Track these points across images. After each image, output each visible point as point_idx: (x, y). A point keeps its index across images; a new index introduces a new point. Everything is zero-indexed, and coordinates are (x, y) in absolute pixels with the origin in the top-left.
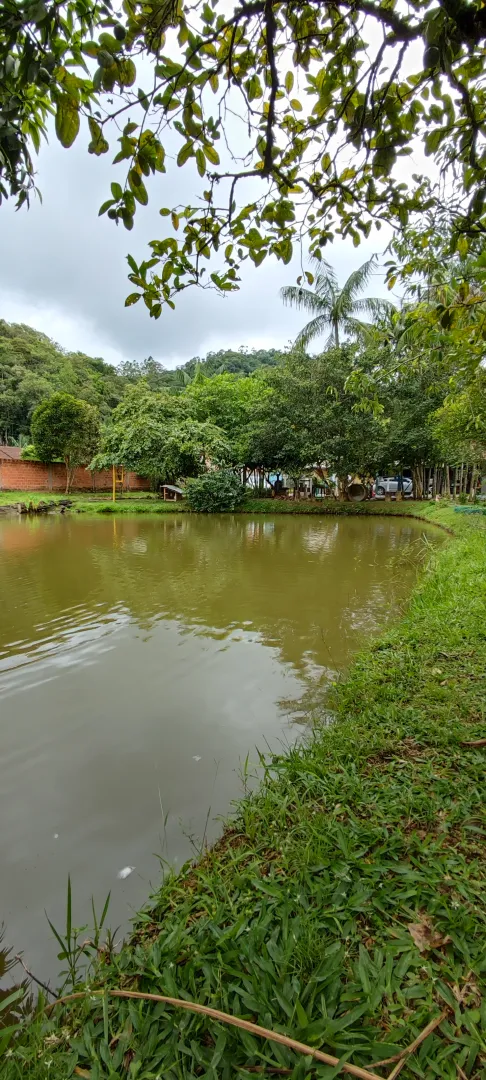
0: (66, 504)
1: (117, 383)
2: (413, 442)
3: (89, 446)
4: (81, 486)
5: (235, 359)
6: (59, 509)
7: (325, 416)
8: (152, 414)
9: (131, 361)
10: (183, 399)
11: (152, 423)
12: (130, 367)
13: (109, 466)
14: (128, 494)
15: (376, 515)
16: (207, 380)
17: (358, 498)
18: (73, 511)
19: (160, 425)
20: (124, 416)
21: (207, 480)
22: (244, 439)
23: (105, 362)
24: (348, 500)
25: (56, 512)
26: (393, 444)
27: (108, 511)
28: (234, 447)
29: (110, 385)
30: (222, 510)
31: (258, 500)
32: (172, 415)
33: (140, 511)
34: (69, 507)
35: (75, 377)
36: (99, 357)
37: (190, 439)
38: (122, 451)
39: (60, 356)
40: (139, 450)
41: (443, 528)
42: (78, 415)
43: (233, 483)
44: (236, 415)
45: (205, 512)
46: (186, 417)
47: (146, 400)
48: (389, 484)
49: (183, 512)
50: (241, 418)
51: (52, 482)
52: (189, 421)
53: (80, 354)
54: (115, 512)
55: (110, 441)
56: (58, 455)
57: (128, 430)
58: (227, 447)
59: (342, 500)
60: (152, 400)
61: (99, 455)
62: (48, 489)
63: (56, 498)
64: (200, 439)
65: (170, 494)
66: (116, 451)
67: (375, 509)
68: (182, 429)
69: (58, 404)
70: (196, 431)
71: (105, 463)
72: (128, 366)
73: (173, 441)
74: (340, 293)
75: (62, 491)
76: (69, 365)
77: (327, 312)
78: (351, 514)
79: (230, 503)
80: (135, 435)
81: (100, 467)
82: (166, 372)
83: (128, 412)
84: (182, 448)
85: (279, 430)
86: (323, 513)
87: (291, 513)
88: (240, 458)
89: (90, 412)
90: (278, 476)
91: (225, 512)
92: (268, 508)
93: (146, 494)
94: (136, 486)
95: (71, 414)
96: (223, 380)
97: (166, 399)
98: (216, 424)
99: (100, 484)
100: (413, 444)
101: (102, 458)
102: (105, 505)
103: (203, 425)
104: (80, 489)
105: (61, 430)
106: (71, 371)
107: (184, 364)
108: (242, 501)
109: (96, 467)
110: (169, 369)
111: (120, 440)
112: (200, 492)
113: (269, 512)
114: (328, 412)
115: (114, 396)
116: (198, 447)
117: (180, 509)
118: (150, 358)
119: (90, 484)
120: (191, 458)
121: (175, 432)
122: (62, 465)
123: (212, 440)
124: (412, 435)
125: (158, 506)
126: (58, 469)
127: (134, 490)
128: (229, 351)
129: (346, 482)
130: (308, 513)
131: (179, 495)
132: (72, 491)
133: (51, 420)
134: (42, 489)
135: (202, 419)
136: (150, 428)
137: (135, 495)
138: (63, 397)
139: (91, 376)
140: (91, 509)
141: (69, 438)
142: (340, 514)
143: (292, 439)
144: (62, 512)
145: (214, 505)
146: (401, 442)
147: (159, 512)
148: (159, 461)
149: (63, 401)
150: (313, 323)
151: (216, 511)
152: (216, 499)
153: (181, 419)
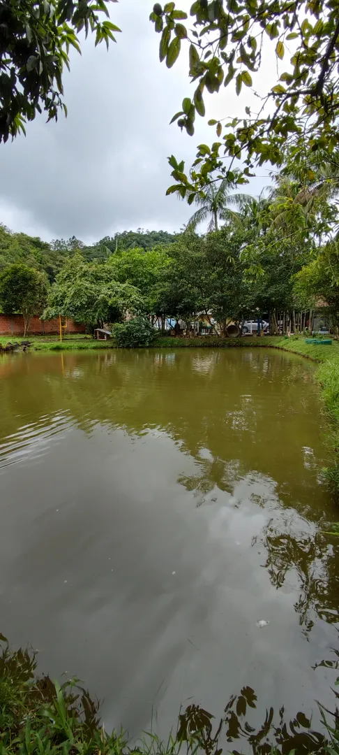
0: (27, 344)
1: (52, 256)
2: (272, 295)
3: (39, 302)
4: (34, 330)
5: (135, 238)
6: (21, 348)
7: (212, 277)
8: (86, 278)
9: (60, 240)
10: (107, 267)
11: (87, 284)
12: (59, 244)
13: (57, 316)
14: (69, 336)
15: (248, 346)
16: (124, 253)
17: (235, 335)
18: (32, 349)
19: (93, 286)
20: (65, 280)
21: (129, 325)
22: (154, 294)
23: (41, 240)
24: (227, 336)
25: (19, 351)
26: (259, 297)
27: (58, 349)
28: (146, 300)
29: (46, 257)
30: (140, 345)
31: (165, 339)
32: (102, 278)
33: (81, 348)
34: (29, 346)
35: (21, 252)
36: (37, 236)
37: (114, 296)
38: (66, 305)
39: (8, 235)
40: (79, 303)
41: (299, 354)
42: (30, 279)
43: (147, 326)
44: (146, 278)
45: (128, 347)
46: (111, 280)
47: (81, 268)
48: (251, 325)
49: (112, 348)
50: (150, 280)
51: (13, 328)
52: (113, 283)
53: (22, 234)
54: (63, 349)
55: (56, 298)
56: (17, 309)
57: (69, 289)
58: (142, 300)
59: (223, 337)
60: (85, 268)
61: (49, 308)
62: (10, 334)
63: (19, 340)
64: (123, 295)
65: (102, 335)
66: (61, 305)
67: (247, 342)
68: (109, 289)
69: (15, 271)
70: (119, 290)
71: (54, 314)
72: (58, 243)
73: (103, 298)
74: (218, 190)
75: (20, 335)
76: (16, 242)
77: (208, 204)
78: (230, 346)
79: (145, 341)
80: (75, 293)
81: (50, 317)
82: (85, 248)
83: (68, 276)
84: (110, 302)
85: (180, 288)
86: (210, 345)
87: (188, 347)
88: (151, 308)
89: (40, 276)
90: (177, 321)
91: (141, 347)
92: (172, 343)
93: (83, 336)
94: (74, 330)
95: (27, 279)
96: (136, 253)
97: (96, 267)
98: (132, 284)
99: (48, 329)
100: (272, 297)
101: (52, 311)
102: (55, 344)
103: (124, 285)
104: (34, 333)
105: (18, 290)
106: (18, 247)
107: (98, 241)
108: (154, 339)
109: (47, 317)
110: (88, 245)
111: (64, 296)
112: (124, 333)
113: (173, 346)
114: (214, 275)
115: (50, 265)
116: (121, 301)
117: (110, 345)
118: (74, 237)
119: (41, 330)
120: (116, 309)
121: (104, 290)
122: (20, 316)
123: (131, 296)
124: (272, 290)
125: (94, 344)
126: (18, 320)
127: (73, 333)
128: (131, 232)
129: (225, 325)
130: (200, 347)
131: (108, 335)
132: (29, 334)
133: (11, 283)
134: (6, 334)
135: (123, 281)
136: (86, 288)
137: (74, 336)
138: (20, 266)
139: (32, 251)
140: (46, 347)
141: (25, 296)
142: (223, 346)
143: (189, 294)
144: (24, 350)
145: (133, 342)
146: (264, 295)
147: (94, 348)
148: (94, 312)
149: (20, 269)
150: (199, 212)
151: (136, 346)
152: (135, 337)
153: (107, 281)
